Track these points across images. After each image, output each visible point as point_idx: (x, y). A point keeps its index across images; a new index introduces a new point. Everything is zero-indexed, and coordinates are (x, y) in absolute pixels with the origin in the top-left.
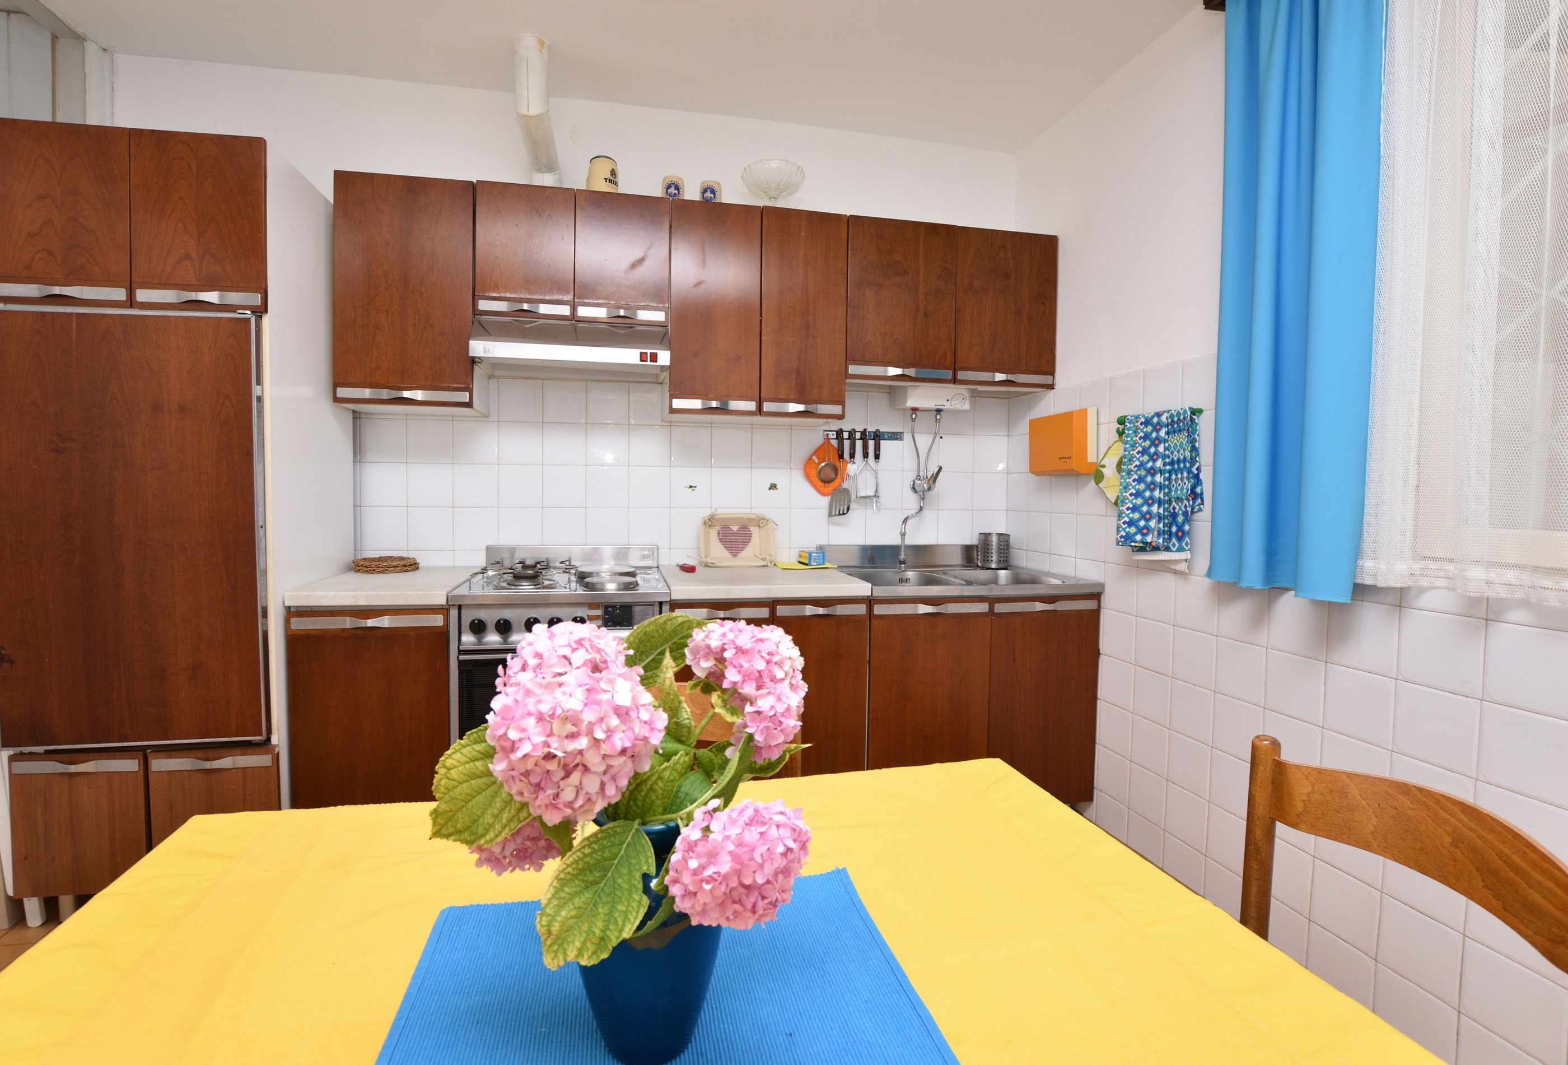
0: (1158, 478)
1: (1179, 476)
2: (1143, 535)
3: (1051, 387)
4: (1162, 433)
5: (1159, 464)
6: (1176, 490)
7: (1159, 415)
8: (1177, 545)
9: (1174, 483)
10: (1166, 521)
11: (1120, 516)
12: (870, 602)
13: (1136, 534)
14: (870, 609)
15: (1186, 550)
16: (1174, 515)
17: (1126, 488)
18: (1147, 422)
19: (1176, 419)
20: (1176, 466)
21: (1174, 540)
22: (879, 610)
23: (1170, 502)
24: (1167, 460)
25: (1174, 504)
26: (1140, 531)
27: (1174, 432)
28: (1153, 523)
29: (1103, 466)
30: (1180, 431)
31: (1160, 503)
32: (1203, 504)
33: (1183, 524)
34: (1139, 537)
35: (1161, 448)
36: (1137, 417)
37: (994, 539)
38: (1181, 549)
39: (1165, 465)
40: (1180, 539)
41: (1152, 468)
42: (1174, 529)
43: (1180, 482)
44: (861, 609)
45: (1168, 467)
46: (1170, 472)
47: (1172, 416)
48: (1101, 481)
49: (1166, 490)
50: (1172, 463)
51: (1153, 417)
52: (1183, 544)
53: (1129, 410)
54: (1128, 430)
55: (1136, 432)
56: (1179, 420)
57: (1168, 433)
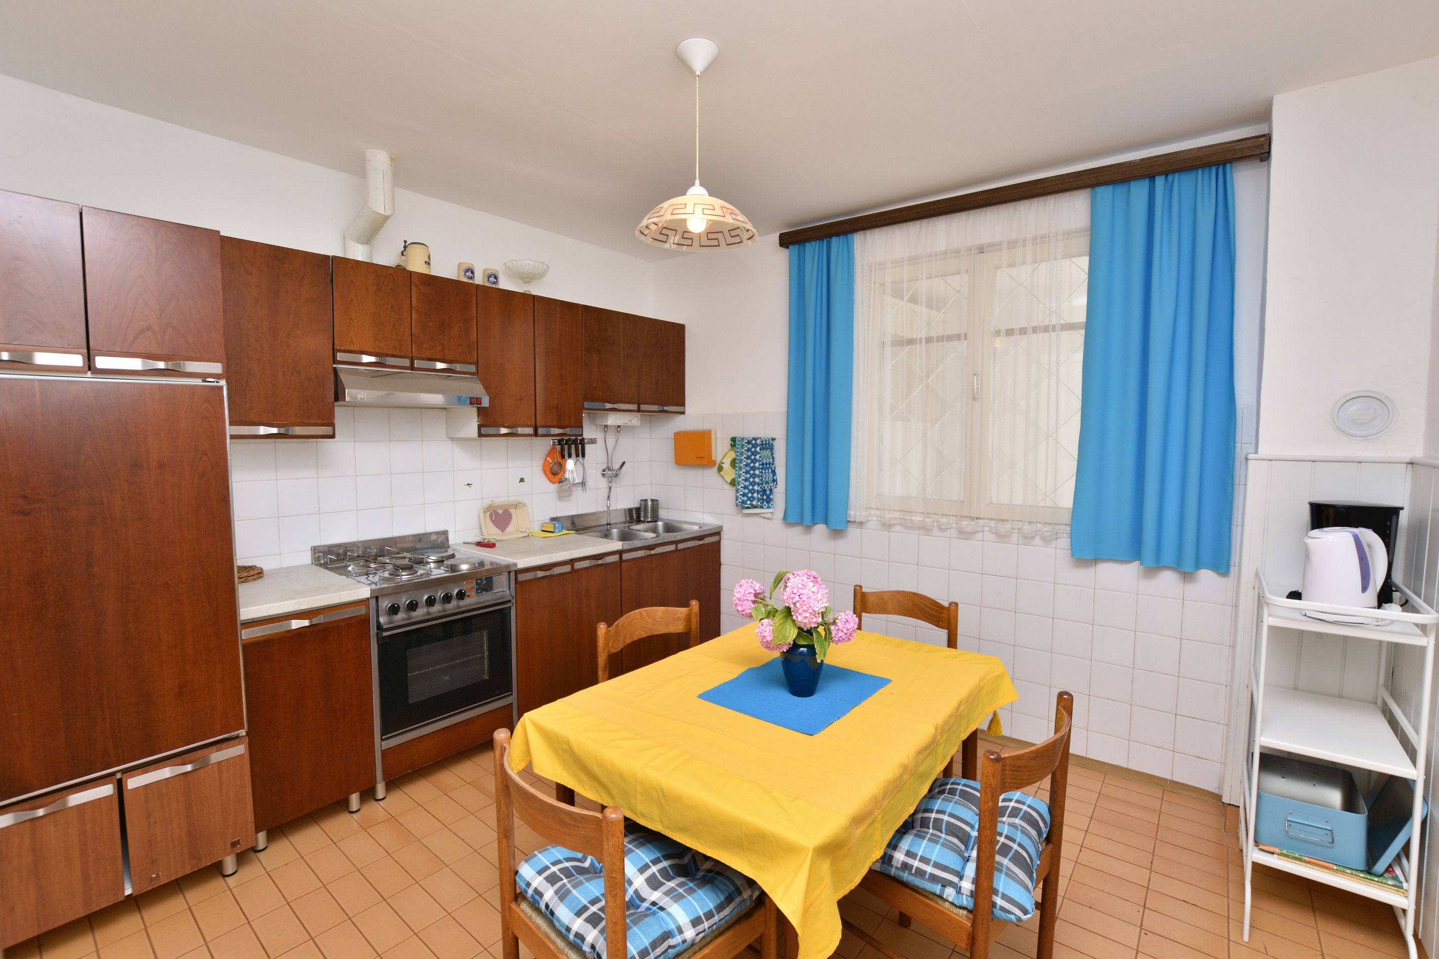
0: (757, 472)
1: (767, 471)
2: (751, 501)
3: (683, 413)
4: (758, 449)
5: (757, 465)
6: (765, 478)
7: (755, 439)
8: (767, 505)
9: (764, 474)
10: (761, 493)
11: (737, 491)
12: (620, 553)
13: (747, 500)
14: (621, 557)
15: (771, 508)
16: (764, 491)
17: (740, 476)
18: (749, 442)
19: (764, 443)
20: (765, 466)
21: (765, 503)
22: (626, 556)
23: (762, 484)
24: (760, 463)
25: (764, 485)
26: (749, 499)
27: (764, 449)
28: (755, 495)
29: (723, 463)
30: (767, 449)
31: (758, 484)
32: (777, 484)
33: (770, 495)
34: (749, 502)
35: (758, 457)
36: (743, 439)
37: (650, 503)
38: (769, 507)
39: (760, 465)
40: (768, 502)
41: (753, 467)
42: (765, 497)
43: (767, 474)
44: (615, 558)
45: (761, 467)
46: (762, 469)
47: (762, 441)
48: (721, 471)
49: (761, 478)
50: (763, 464)
51: (752, 440)
52: (770, 505)
53: (738, 434)
54: (738, 445)
55: (742, 447)
56: (766, 443)
57: (760, 449)
